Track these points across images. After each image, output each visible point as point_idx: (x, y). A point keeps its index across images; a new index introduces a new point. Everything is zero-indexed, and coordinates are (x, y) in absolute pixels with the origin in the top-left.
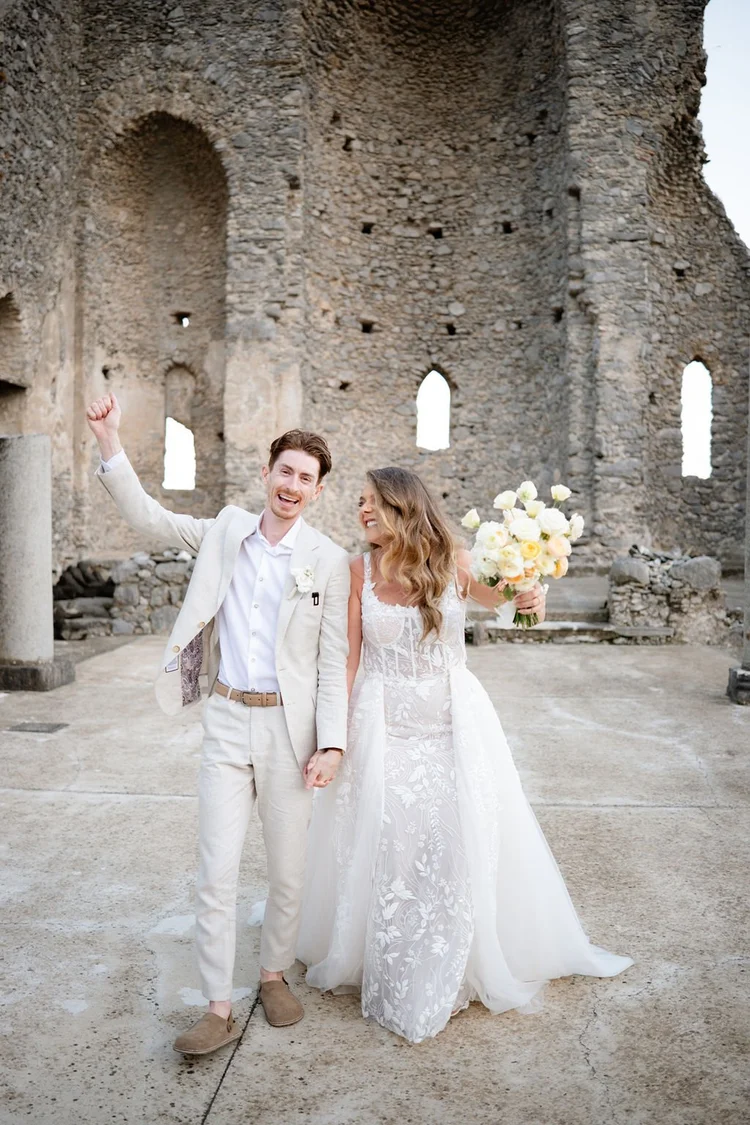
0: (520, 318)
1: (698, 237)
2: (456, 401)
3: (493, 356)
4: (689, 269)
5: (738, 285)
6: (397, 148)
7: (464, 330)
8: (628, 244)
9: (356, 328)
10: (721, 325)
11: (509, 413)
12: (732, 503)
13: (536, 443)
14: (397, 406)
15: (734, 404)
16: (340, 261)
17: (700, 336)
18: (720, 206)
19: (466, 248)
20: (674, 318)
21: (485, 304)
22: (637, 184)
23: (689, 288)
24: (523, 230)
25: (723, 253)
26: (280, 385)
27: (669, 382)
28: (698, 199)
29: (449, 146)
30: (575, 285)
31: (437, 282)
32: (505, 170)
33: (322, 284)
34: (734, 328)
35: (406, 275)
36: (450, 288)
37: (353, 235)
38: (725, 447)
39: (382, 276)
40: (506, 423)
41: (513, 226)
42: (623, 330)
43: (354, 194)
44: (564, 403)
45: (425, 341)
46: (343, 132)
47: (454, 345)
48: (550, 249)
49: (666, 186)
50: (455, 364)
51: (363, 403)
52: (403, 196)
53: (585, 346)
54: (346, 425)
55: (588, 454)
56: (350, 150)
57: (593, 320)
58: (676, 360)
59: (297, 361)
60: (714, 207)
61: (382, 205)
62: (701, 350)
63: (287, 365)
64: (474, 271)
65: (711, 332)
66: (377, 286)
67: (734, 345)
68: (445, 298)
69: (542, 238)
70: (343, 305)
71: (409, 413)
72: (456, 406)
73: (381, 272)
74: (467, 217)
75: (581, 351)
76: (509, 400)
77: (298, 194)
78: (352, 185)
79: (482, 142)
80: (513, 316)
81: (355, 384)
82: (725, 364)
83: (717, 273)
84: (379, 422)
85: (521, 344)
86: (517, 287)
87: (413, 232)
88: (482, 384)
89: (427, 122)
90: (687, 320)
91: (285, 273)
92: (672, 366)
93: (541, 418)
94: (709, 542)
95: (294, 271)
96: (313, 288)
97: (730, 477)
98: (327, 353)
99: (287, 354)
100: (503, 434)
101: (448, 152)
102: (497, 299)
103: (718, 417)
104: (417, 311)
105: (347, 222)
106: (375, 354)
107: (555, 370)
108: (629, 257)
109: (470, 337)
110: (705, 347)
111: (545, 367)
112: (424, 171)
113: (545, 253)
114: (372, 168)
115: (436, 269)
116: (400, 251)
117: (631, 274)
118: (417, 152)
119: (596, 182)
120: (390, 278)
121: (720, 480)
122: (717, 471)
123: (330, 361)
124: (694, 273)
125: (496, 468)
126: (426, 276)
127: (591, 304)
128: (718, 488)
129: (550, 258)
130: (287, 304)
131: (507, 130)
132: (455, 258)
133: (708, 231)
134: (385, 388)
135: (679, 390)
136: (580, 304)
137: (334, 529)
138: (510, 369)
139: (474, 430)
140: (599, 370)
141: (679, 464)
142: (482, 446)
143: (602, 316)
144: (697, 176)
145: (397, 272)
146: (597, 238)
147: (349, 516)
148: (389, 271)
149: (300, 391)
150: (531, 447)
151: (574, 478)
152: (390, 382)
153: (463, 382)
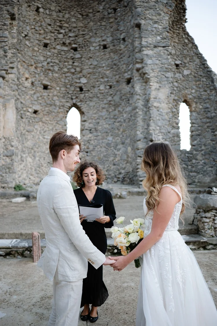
0: (111, 84)
1: (184, 51)
2: (84, 119)
3: (99, 100)
4: (181, 64)
5: (201, 71)
6: (58, 14)
7: (87, 89)
8: (162, 48)
9: (40, 87)
10: (194, 87)
11: (106, 124)
12: (201, 160)
13: (119, 136)
14: (59, 121)
15: (201, 119)
16: (34, 57)
17: (186, 91)
18: (192, 39)
19: (87, 55)
20: (176, 84)
21: (96, 78)
22: (165, 23)
23: (181, 72)
24: (111, 48)
25: (194, 58)
26: (6, 109)
27: (174, 110)
28: (184, 36)
29: (80, 14)
30: (138, 66)
31: (75, 69)
32: (104, 23)
33: (26, 66)
34: (200, 88)
35: (62, 66)
36: (81, 72)
37: (39, 47)
38: (197, 137)
39: (52, 66)
40: (105, 128)
41: (107, 46)
42: (161, 85)
43: (40, 30)
44: (133, 118)
45: (70, 94)
46: (36, 4)
47: (82, 96)
48: (124, 54)
49: (172, 29)
50: (83, 103)
51: (44, 119)
52: (61, 33)
53: (143, 92)
54: (36, 129)
55: (145, 140)
56: (39, 12)
57: (146, 81)
58: (177, 101)
59: (13, 98)
60: (190, 39)
61: (52, 36)
62: (186, 97)
63: (9, 100)
64: (91, 65)
65: (190, 90)
66: (50, 70)
67: (200, 95)
68: (78, 76)
69: (120, 50)
70: (35, 77)
71: (64, 124)
72: (83, 121)
73: (51, 64)
74: (88, 42)
75: (141, 95)
76: (106, 118)
77: (15, 23)
78: (39, 27)
79: (94, 13)
80: (108, 83)
81: (40, 111)
82: (196, 103)
83: (192, 66)
84: (51, 128)
85: (111, 94)
86: (109, 71)
87: (66, 49)
88: (95, 112)
89: (71, 4)
90: (181, 85)
91: (8, 57)
92: (176, 103)
93: (121, 125)
94: (192, 177)
95: (12, 56)
96: (22, 68)
97: (200, 149)
98: (28, 97)
99: (8, 95)
100: (104, 133)
101: (80, 16)
102: (101, 76)
103: (194, 125)
104: (67, 81)
105: (37, 42)
106: (49, 98)
107: (128, 104)
108: (162, 54)
109: (89, 92)
110: (188, 96)
111: (123, 104)
112: (70, 23)
113: (122, 56)
114: (48, 21)
115: (75, 64)
116: (59, 56)
117: (164, 61)
118: (67, 16)
119: (147, 21)
120: (55, 67)
121: (196, 151)
122: (193, 147)
123: (29, 101)
124: (183, 66)
125: (101, 147)
126: (70, 67)
127: (146, 73)
128: (195, 154)
129: (124, 58)
130: (9, 72)
131: (104, 7)
132: (83, 59)
133: (188, 49)
134: (53, 113)
135: (178, 114)
136: (140, 74)
137: (32, 175)
138: (107, 106)
139: (91, 131)
140: (151, 103)
141: (179, 144)
142: (95, 138)
143: (151, 79)
144: (184, 27)
145: (58, 64)
146: (149, 45)
147: (38, 169)
148: (55, 64)
149: (15, 112)
150: (117, 138)
151: (139, 151)
152: (56, 111)
153: (87, 111)
